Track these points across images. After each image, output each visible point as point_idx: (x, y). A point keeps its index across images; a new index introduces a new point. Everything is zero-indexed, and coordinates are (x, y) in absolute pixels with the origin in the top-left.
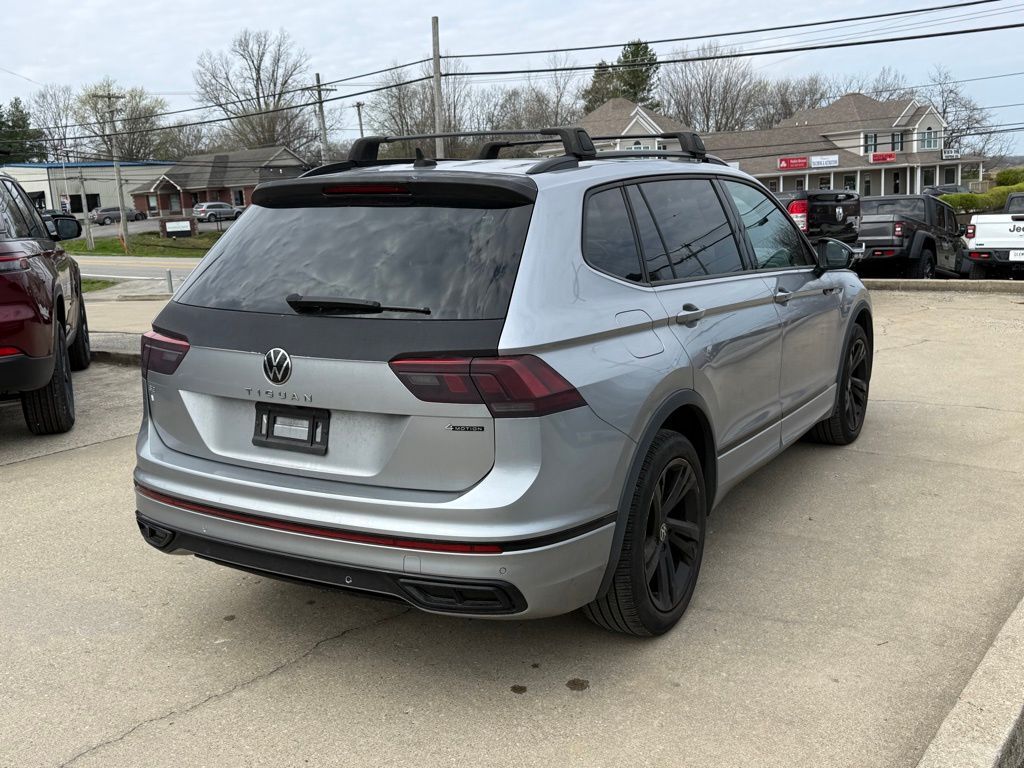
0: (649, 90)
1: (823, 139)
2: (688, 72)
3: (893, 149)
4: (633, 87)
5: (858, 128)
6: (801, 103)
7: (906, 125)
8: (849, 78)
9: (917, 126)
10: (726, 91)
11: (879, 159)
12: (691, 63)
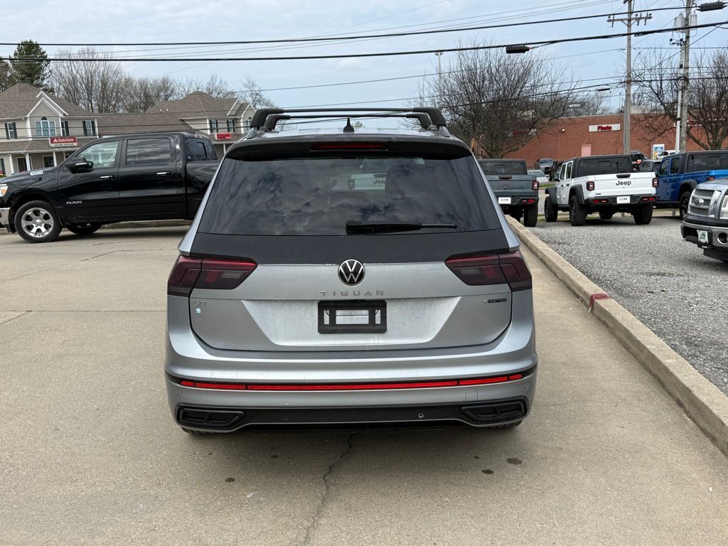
0: (43, 79)
1: (181, 122)
2: (73, 68)
3: (229, 131)
4: (29, 75)
5: (205, 115)
6: (158, 96)
7: (235, 115)
8: (190, 80)
9: (242, 116)
10: (104, 84)
11: (221, 137)
12: (75, 62)
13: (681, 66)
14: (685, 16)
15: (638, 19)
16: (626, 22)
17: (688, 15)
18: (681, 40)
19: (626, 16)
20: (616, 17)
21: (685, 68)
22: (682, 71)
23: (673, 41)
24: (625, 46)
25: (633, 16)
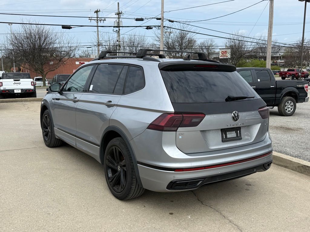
13: (117, 41)
14: (117, 21)
15: (100, 20)
16: (96, 21)
17: (119, 21)
18: (117, 30)
19: (96, 19)
20: (92, 18)
21: (119, 42)
22: (118, 42)
23: (114, 31)
24: (96, 30)
25: (99, 19)
